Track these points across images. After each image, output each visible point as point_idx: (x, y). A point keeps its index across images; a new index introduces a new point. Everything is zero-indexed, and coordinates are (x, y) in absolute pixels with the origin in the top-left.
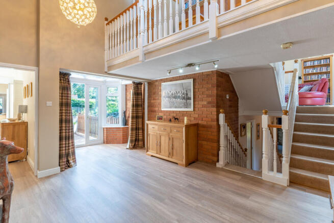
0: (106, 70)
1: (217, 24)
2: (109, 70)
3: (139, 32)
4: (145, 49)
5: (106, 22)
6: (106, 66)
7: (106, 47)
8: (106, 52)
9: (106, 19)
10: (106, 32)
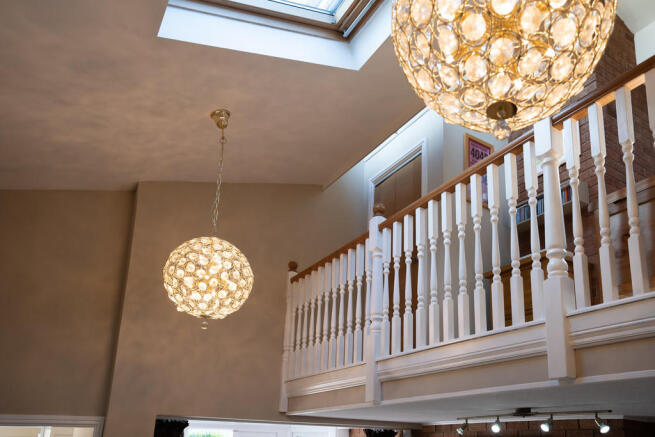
0: (283, 408)
1: (569, 337)
2: (291, 408)
3: (367, 317)
4: (380, 367)
5: (293, 274)
6: (284, 394)
7: (288, 342)
8: (286, 355)
9: (293, 266)
10: (288, 301)
